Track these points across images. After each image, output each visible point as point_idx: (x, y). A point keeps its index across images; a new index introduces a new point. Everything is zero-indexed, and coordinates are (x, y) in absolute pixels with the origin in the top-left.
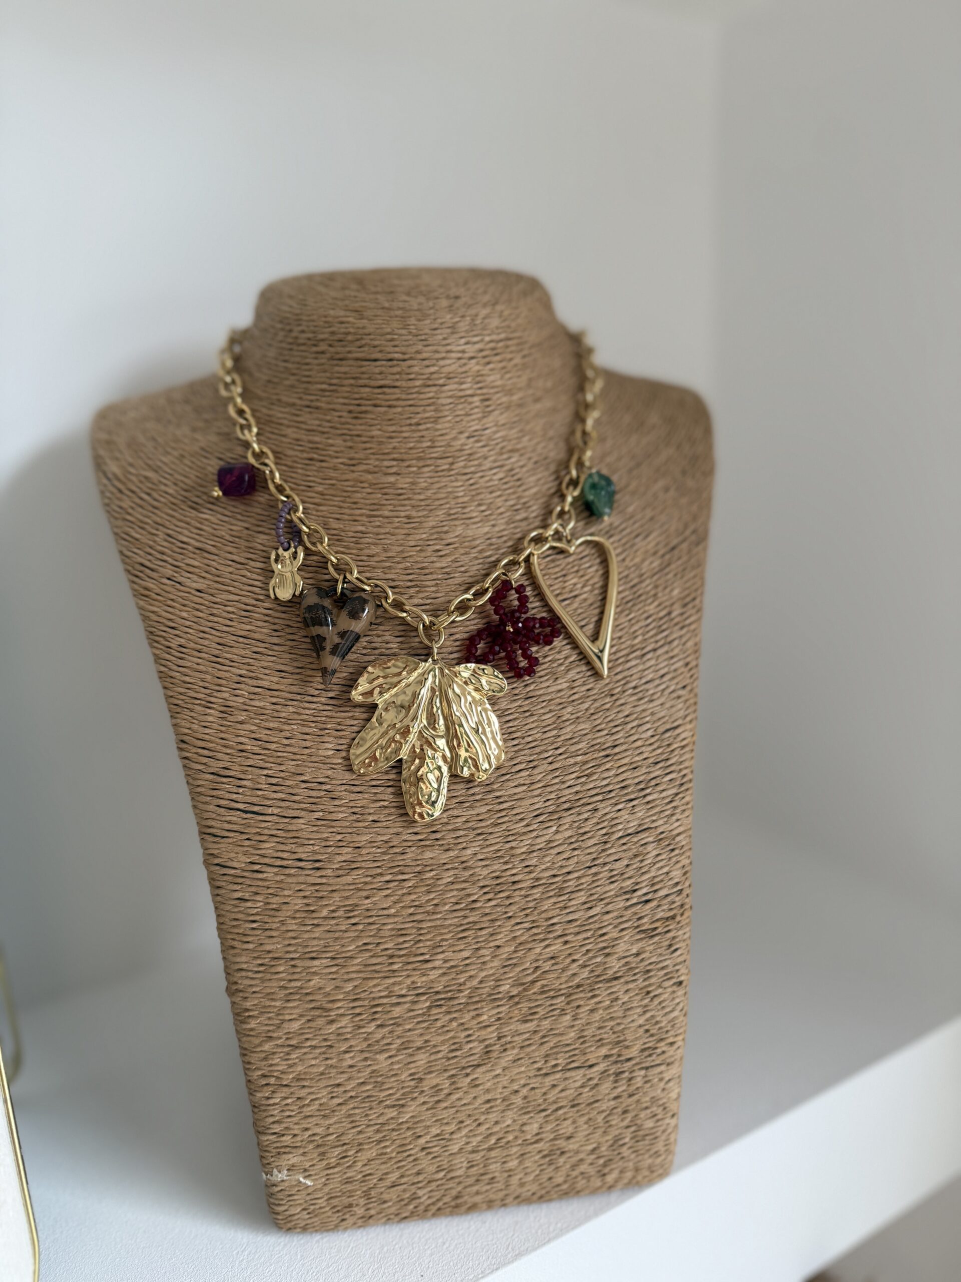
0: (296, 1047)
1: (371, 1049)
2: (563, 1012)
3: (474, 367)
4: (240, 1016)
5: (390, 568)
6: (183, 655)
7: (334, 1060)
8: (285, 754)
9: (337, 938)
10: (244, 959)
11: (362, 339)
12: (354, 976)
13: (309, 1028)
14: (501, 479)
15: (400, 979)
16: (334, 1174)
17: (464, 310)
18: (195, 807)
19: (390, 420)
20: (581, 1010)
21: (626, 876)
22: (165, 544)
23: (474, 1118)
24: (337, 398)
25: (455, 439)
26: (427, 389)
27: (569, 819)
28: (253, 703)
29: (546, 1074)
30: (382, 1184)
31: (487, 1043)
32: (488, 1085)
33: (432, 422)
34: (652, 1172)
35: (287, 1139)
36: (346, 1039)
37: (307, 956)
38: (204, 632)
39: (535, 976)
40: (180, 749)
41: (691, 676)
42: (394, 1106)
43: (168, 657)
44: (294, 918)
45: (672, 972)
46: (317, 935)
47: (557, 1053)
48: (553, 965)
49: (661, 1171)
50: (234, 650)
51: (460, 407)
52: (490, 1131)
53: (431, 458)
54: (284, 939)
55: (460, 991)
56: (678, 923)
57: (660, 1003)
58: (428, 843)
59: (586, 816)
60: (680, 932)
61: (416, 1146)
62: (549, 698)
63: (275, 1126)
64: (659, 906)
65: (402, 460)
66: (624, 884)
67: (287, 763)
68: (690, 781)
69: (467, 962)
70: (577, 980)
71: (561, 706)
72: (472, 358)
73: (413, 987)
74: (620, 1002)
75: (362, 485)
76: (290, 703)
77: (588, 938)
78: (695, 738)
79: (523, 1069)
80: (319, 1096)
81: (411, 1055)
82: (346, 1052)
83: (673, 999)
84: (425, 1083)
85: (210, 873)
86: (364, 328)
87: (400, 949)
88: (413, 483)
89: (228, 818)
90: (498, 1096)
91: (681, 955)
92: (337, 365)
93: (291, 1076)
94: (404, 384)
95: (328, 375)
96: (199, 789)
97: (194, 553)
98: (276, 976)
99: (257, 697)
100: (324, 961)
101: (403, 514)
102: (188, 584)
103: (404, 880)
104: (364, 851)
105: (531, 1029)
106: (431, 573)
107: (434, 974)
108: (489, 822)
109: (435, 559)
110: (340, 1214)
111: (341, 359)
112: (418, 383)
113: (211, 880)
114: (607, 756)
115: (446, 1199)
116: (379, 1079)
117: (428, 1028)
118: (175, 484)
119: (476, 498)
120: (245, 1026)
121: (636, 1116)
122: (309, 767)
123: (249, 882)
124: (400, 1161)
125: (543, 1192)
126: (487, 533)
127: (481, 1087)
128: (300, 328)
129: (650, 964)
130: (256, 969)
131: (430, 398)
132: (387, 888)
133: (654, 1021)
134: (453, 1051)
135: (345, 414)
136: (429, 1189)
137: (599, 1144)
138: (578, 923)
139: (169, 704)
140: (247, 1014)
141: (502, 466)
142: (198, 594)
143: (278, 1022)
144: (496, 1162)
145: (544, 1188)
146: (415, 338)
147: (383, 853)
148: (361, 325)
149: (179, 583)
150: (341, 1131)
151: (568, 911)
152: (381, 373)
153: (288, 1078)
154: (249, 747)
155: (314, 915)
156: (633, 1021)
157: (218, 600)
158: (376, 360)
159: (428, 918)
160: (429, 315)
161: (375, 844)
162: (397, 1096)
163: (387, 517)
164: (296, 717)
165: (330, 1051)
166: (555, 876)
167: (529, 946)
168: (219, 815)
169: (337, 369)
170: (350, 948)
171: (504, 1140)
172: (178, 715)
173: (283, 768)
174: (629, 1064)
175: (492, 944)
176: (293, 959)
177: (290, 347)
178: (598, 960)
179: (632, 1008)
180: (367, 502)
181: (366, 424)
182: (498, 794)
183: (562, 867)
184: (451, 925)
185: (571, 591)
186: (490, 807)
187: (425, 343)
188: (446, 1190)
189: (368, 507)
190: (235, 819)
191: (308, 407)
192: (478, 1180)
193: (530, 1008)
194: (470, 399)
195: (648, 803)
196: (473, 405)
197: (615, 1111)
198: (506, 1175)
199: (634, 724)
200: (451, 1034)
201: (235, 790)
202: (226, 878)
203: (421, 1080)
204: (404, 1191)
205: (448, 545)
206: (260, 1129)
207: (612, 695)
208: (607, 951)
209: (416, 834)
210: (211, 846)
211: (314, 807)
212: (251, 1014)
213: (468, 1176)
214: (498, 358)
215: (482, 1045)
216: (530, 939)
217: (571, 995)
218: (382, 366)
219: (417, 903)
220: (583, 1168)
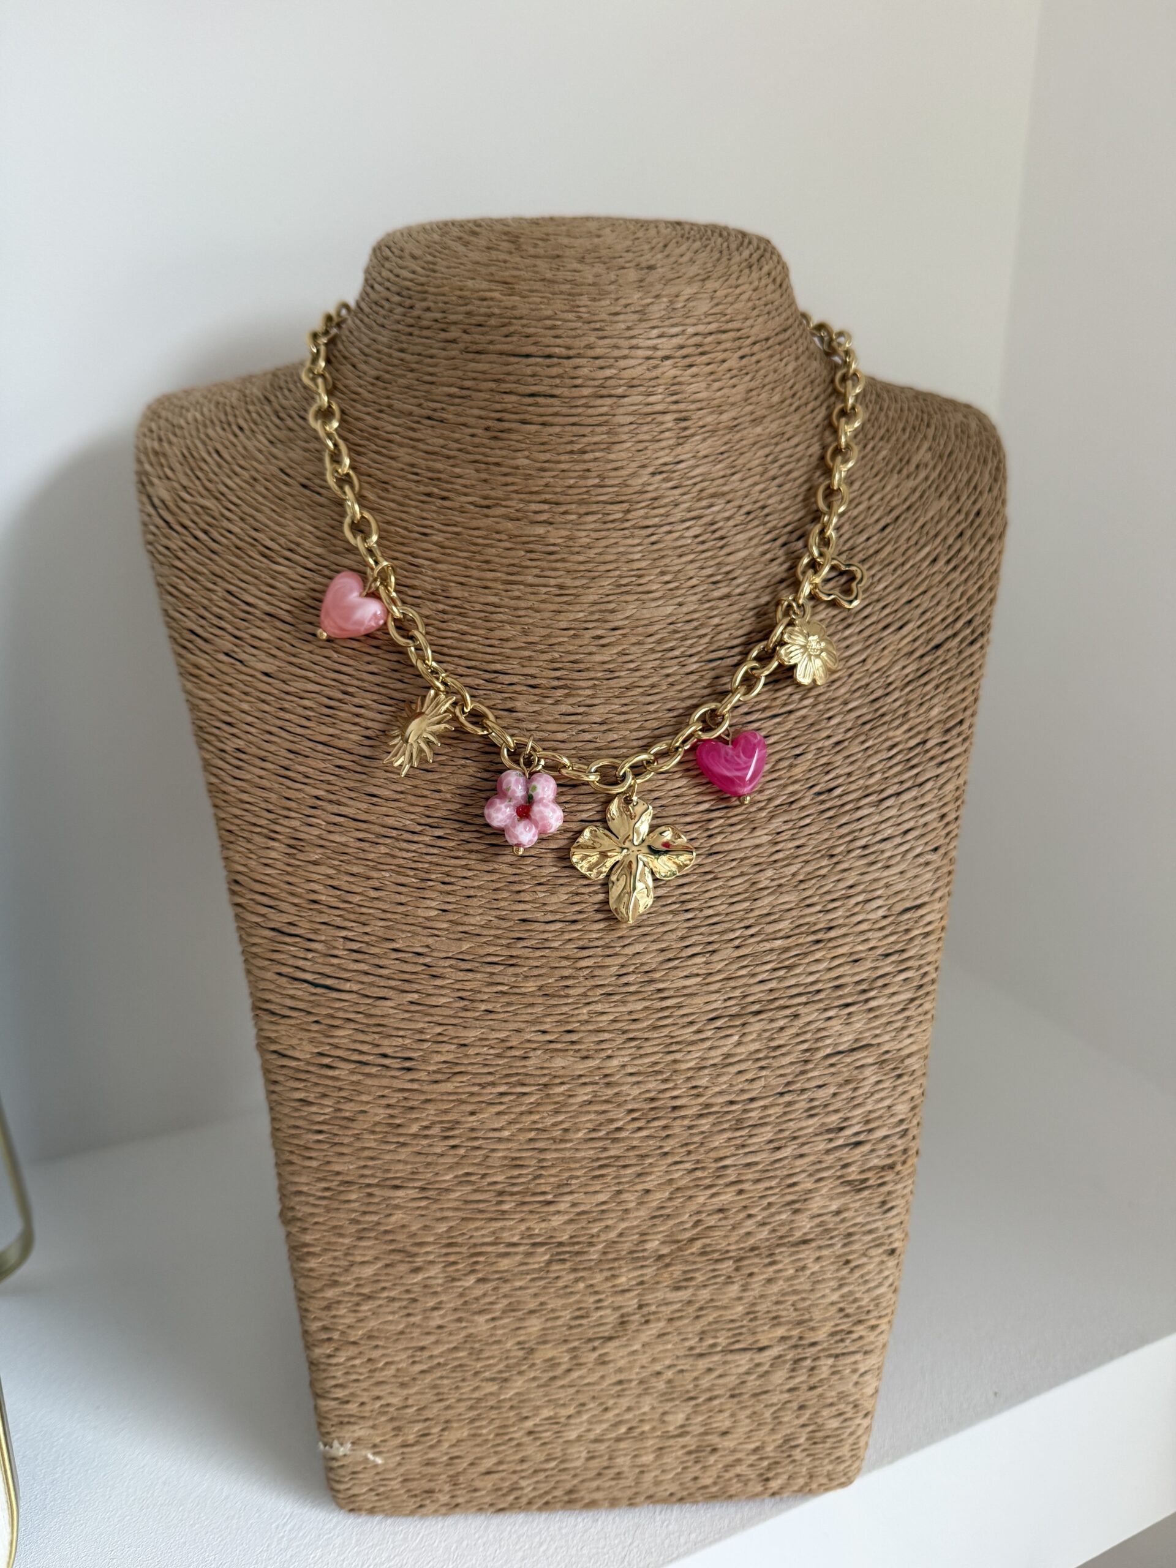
0: (369, 1297)
1: (467, 1307)
2: (729, 1280)
3: (668, 370)
4: (297, 1252)
5: (530, 659)
6: (240, 763)
7: (419, 1317)
8: (371, 911)
9: (429, 1164)
10: (304, 1179)
11: (510, 324)
12: (450, 1214)
13: (387, 1274)
14: (696, 536)
15: (512, 1223)
16: (412, 1453)
17: (660, 286)
18: (249, 972)
19: (543, 444)
20: (755, 1279)
21: (831, 1108)
22: (224, 604)
23: (599, 1401)
24: (471, 408)
25: (633, 475)
26: (599, 402)
27: (758, 1027)
28: (332, 837)
29: (701, 1355)
30: (473, 1470)
31: (624, 1311)
32: (622, 1363)
33: (603, 450)
34: (831, 1480)
35: (353, 1408)
36: (435, 1293)
37: (388, 1183)
38: (270, 733)
39: (695, 1231)
40: (233, 893)
41: (948, 834)
42: (493, 1379)
43: (221, 764)
44: (373, 1132)
45: (882, 1237)
46: (402, 1157)
47: (717, 1330)
48: (720, 1220)
49: (843, 1480)
50: (309, 761)
51: (645, 428)
52: (620, 1419)
53: (597, 503)
54: (359, 1158)
55: (591, 1244)
56: (898, 1173)
57: (862, 1276)
58: (559, 1046)
59: (781, 1023)
60: (899, 1186)
61: (522, 1429)
62: (742, 855)
63: (337, 1390)
64: (873, 1151)
65: (557, 504)
66: (828, 1120)
67: (373, 922)
68: (933, 981)
69: (604, 1207)
70: (751, 1241)
71: (758, 868)
72: (667, 358)
73: (528, 1234)
74: (808, 1272)
75: (498, 536)
76: (381, 841)
77: (771, 1188)
78: (944, 923)
79: (669, 1346)
80: (397, 1359)
81: (521, 1319)
82: (434, 1309)
83: (881, 1271)
84: (537, 1355)
85: (265, 1062)
86: (514, 308)
87: (514, 1184)
88: (570, 538)
89: (291, 992)
90: (634, 1377)
91: (898, 1214)
92: (472, 361)
93: (360, 1333)
94: (566, 392)
95: (460, 373)
96: (254, 949)
97: (263, 621)
98: (347, 1206)
99: (337, 829)
100: (410, 1192)
101: (553, 582)
102: (252, 664)
103: (524, 1094)
104: (471, 1051)
105: (684, 1298)
106: (588, 669)
107: (556, 1221)
108: (645, 1024)
109: (594, 649)
110: (419, 1499)
111: (478, 352)
112: (586, 392)
113: (266, 1071)
114: (818, 942)
115: (558, 1493)
116: (477, 1345)
117: (544, 1288)
118: (242, 519)
119: (658, 563)
120: (302, 1265)
121: (816, 1413)
122: (403, 931)
123: (315, 1080)
124: (499, 1445)
125: (685, 1493)
126: (670, 615)
127: (611, 1365)
128: (425, 304)
129: (855, 1225)
130: (320, 1194)
131: (602, 415)
132: (501, 1103)
133: (851, 1299)
134: (577, 1318)
135: (479, 432)
136: (535, 1479)
137: (764, 1443)
138: (760, 1167)
139: (220, 829)
140: (305, 1250)
141: (700, 517)
142: (265, 678)
143: (346, 1263)
144: (626, 1455)
145: (687, 1489)
146: (586, 326)
147: (498, 1056)
148: (509, 304)
149: (241, 661)
150: (422, 1404)
151: (747, 1150)
152: (533, 376)
153: (356, 1335)
154: (323, 898)
155: (400, 1131)
156: (823, 1296)
157: (292, 689)
158: (528, 356)
159: (554, 1147)
160: (609, 293)
161: (487, 1043)
162: (501, 1367)
163: (531, 585)
164: (389, 860)
165: (414, 1305)
166: (732, 1103)
167: (689, 1193)
168: (279, 986)
169: (472, 365)
170: (447, 1178)
171: (638, 1430)
172: (231, 846)
173: (368, 929)
174: (814, 1350)
175: (639, 1187)
176: (369, 1185)
177: (410, 330)
178: (784, 1216)
179: (824, 1280)
180: (504, 561)
181: (508, 448)
182: (661, 986)
183: (743, 1091)
184: (584, 1158)
185: (784, 705)
186: (647, 1004)
187: (600, 333)
188: (558, 1482)
189: (505, 569)
190: (300, 993)
191: (429, 418)
192: (599, 1474)
193: (685, 1272)
194: (660, 418)
195: (871, 1010)
196: (664, 427)
197: (789, 1405)
198: (637, 1470)
199: (860, 898)
200: (577, 1297)
201: (302, 954)
202: (284, 1071)
203: (532, 1351)
204: (503, 1479)
205: (614, 629)
206: (319, 1391)
207: (832, 856)
208: (797, 1206)
209: (544, 1032)
210: (266, 1026)
211: (407, 987)
212: (311, 1250)
213: (586, 1469)
214: (704, 358)
215: (617, 1314)
216: (692, 1184)
217: (741, 1259)
218: (536, 365)
219: (539, 1126)
220: (738, 1470)
